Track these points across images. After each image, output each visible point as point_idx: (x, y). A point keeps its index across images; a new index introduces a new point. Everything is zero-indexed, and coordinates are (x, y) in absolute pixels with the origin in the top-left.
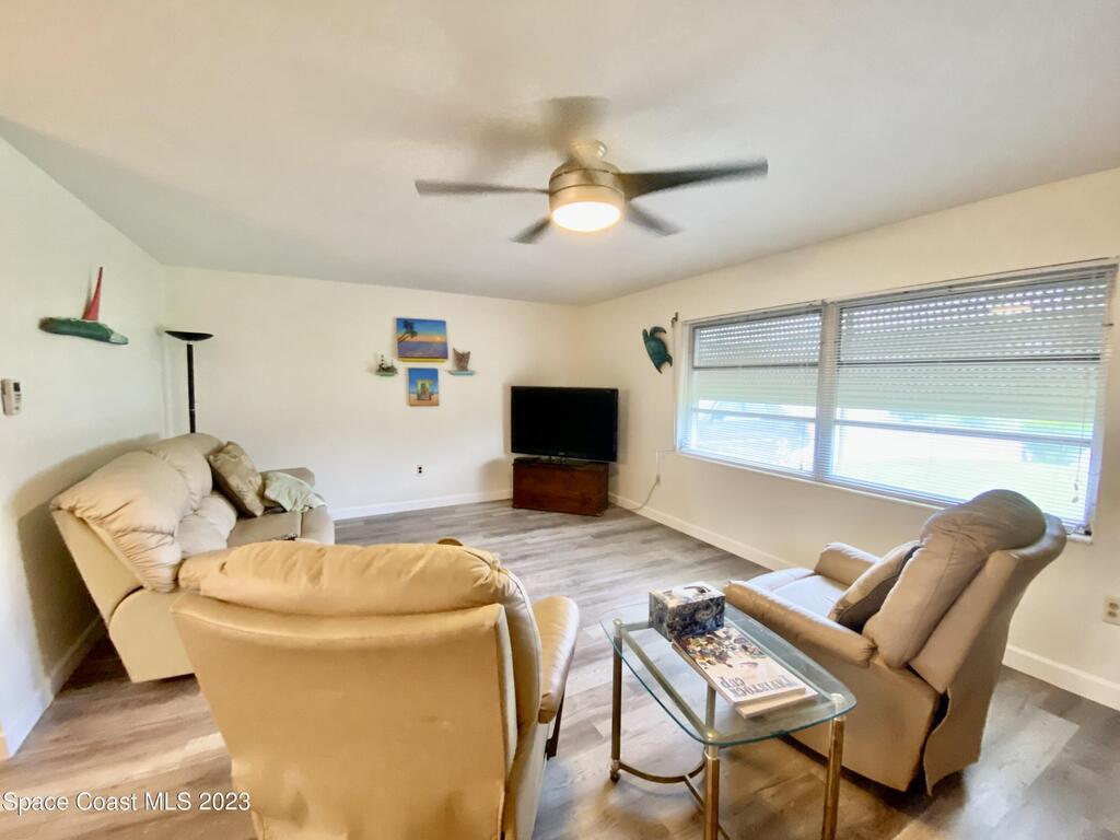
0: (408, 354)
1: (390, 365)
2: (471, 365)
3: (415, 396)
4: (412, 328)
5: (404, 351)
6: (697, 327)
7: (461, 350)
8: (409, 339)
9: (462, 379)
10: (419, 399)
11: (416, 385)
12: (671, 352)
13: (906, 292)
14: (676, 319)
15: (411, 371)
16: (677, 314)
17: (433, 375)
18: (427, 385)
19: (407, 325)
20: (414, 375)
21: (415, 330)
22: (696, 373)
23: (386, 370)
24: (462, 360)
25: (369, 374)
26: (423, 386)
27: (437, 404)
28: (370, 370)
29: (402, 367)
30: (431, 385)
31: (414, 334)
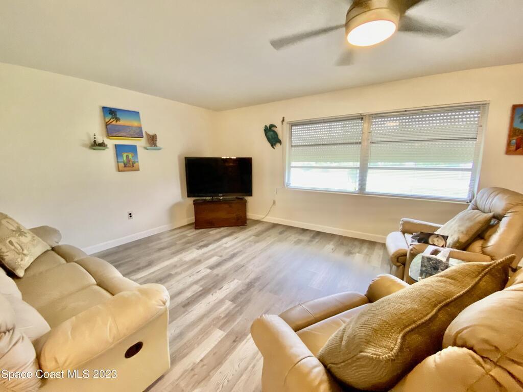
0: (114, 134)
1: (101, 142)
2: (158, 143)
3: (122, 165)
4: (115, 115)
5: (111, 131)
6: (293, 125)
7: (151, 133)
8: (114, 123)
9: (153, 153)
10: (125, 166)
11: (122, 156)
12: (280, 137)
13: (406, 111)
14: (283, 120)
15: (116, 146)
16: (283, 118)
17: (133, 149)
18: (130, 157)
19: (111, 113)
20: (119, 149)
21: (118, 116)
22: (293, 148)
23: (97, 145)
24: (152, 140)
25: (84, 148)
26: (127, 157)
27: (138, 170)
28: (85, 145)
29: (111, 143)
30: (132, 157)
31: (117, 119)
